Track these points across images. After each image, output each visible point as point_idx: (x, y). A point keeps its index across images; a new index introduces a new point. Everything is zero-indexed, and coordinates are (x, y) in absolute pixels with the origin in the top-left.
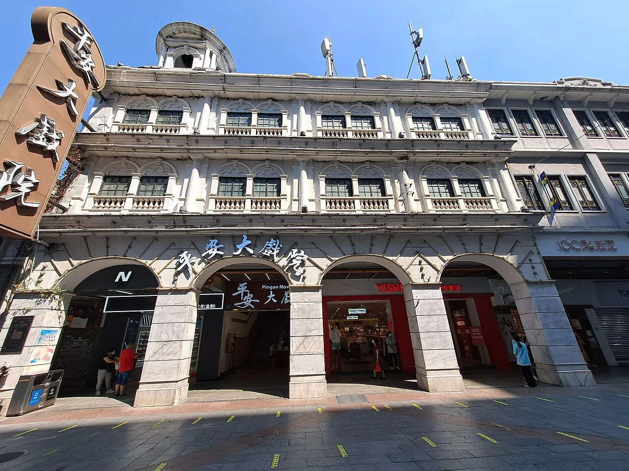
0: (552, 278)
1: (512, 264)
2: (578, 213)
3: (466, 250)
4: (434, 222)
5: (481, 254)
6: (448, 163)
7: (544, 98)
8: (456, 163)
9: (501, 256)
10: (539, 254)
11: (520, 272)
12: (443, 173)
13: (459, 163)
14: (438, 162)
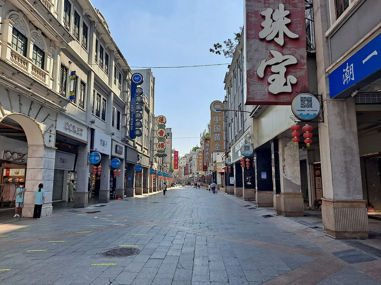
0: (56, 147)
1: (41, 131)
2: (76, 106)
3: (20, 110)
4: (11, 75)
5: (27, 117)
6: (30, 22)
7: (90, 16)
8: (35, 27)
9: (38, 123)
10: (56, 128)
11: (43, 138)
12: (25, 29)
13: (37, 28)
14: (25, 16)
